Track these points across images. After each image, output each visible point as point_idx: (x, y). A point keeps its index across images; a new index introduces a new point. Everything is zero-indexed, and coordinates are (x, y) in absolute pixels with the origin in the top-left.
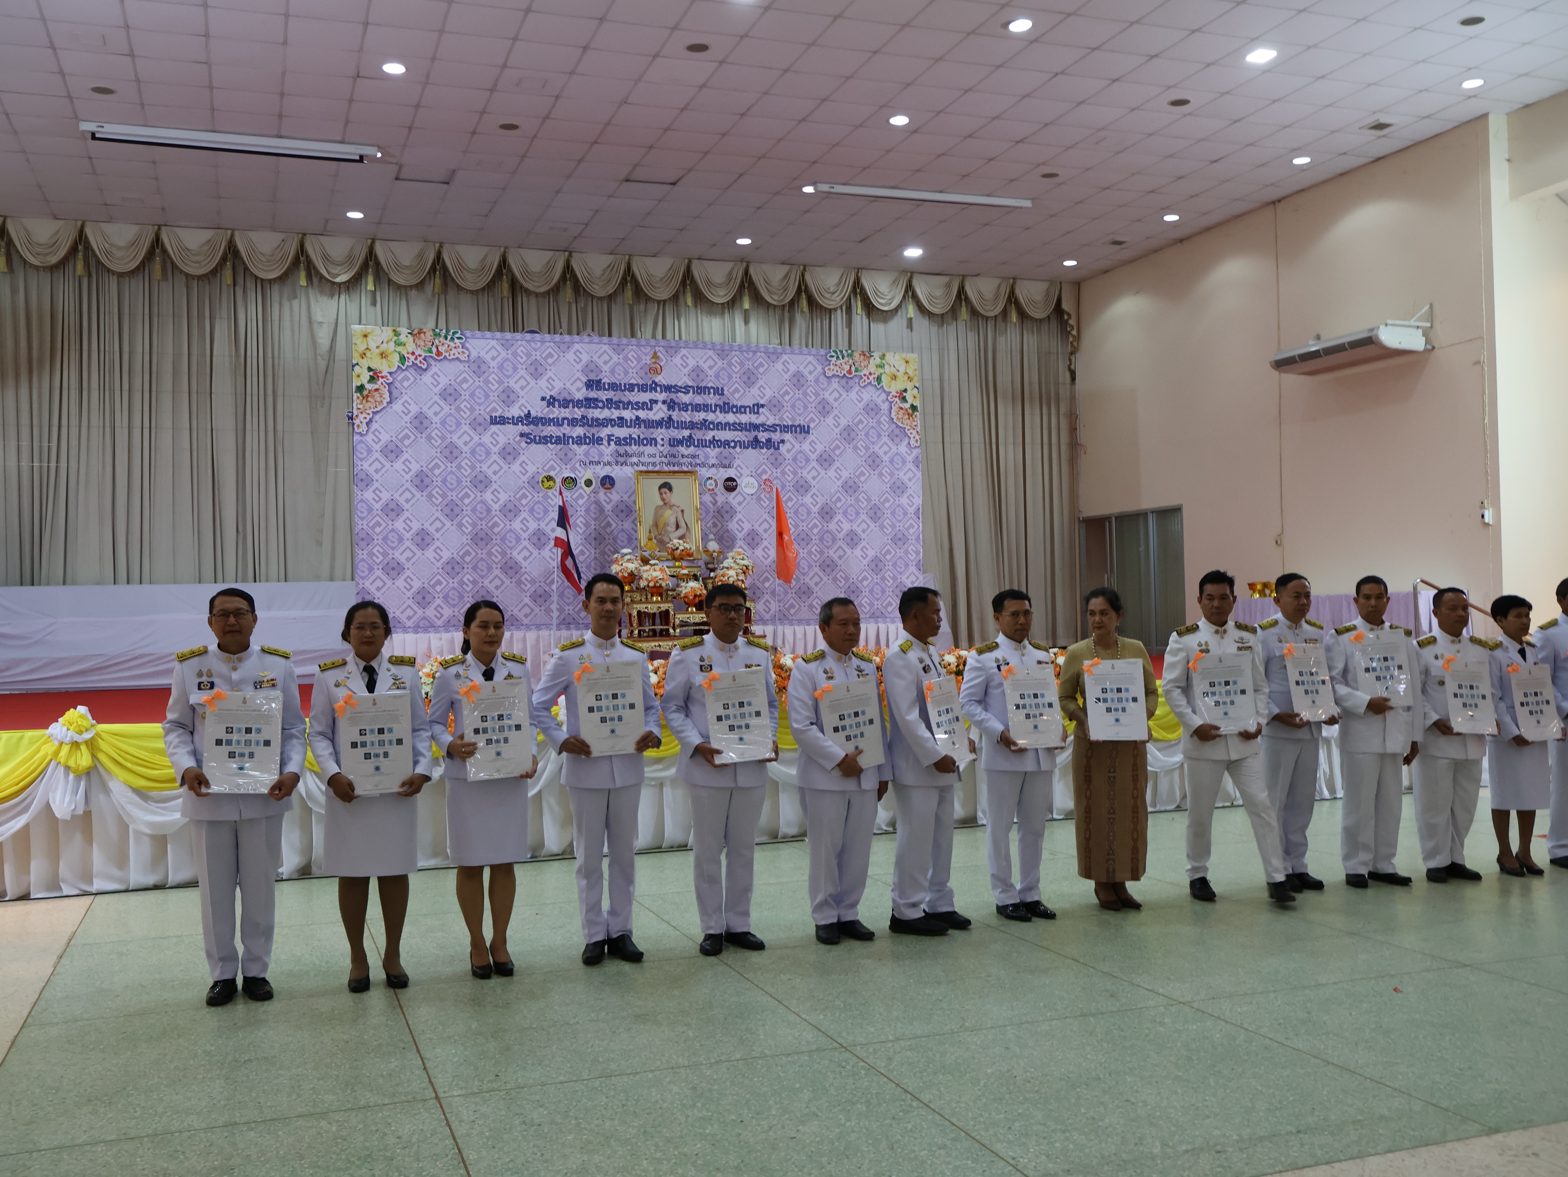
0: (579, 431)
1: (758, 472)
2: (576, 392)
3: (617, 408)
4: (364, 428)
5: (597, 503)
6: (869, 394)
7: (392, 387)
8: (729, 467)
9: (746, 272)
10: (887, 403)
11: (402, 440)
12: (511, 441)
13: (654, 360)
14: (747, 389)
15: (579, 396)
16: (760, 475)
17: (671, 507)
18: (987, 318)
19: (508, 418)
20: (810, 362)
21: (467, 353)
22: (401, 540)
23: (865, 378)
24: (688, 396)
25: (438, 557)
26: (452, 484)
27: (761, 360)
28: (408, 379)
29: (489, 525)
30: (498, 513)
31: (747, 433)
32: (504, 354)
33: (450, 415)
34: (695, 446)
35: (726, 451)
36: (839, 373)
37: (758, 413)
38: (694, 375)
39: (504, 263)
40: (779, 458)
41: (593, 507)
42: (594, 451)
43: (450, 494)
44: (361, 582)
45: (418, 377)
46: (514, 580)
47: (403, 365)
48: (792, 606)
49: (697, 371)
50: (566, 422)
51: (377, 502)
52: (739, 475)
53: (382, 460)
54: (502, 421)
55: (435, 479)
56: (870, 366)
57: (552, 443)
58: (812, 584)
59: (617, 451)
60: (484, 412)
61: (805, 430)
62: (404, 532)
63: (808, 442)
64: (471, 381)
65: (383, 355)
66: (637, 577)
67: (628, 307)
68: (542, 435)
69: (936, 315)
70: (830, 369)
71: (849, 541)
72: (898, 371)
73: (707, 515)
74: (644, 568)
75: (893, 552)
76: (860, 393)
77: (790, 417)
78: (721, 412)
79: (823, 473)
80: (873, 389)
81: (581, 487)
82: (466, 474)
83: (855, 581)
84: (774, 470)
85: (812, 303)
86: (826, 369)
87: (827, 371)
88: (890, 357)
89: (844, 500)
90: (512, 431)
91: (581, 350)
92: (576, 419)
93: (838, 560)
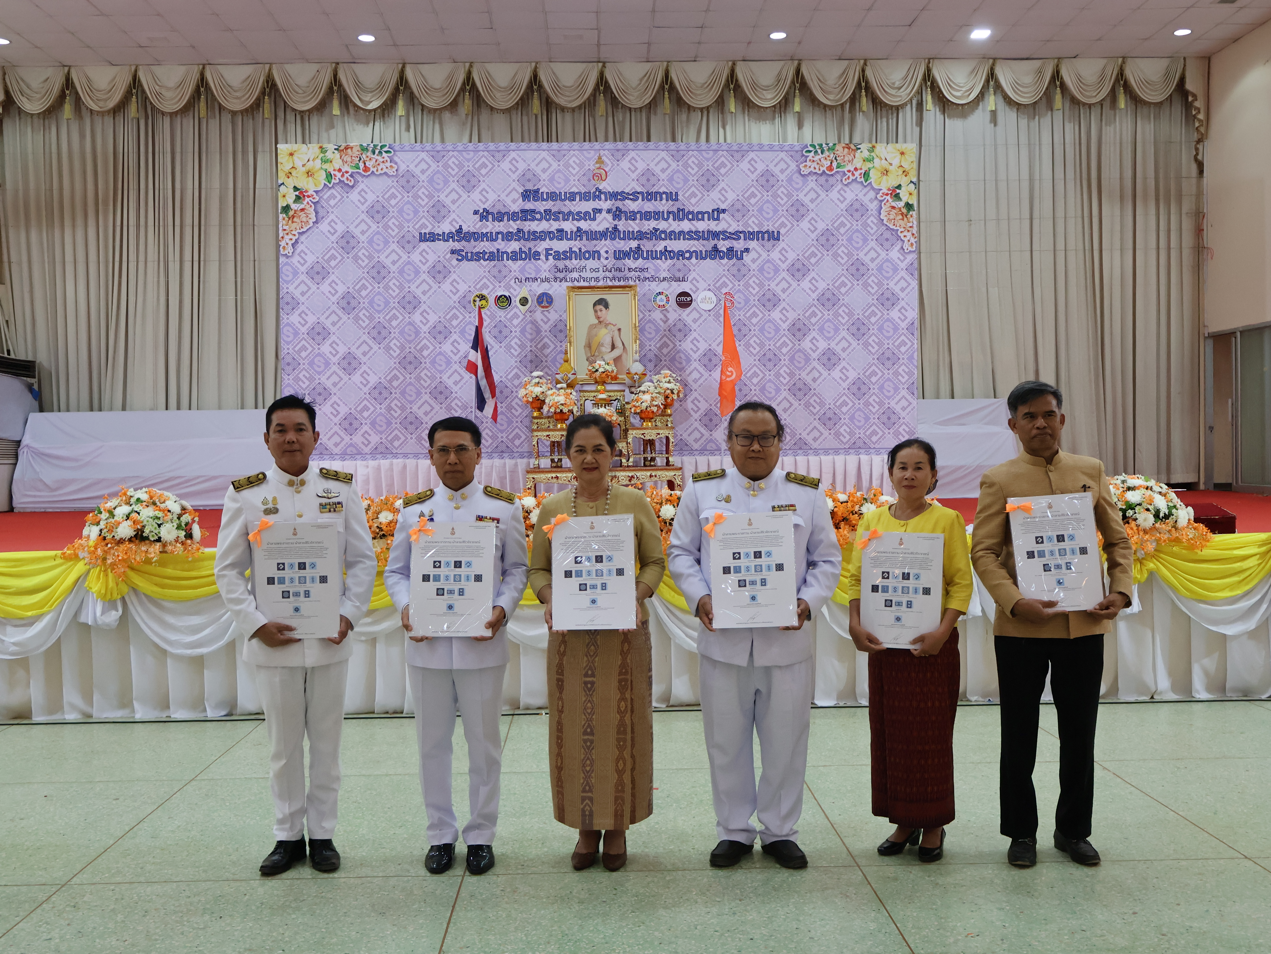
1: (717, 285)
2: (511, 204)
3: (557, 219)
4: (290, 249)
5: (534, 323)
6: (854, 193)
7: (319, 206)
8: (683, 280)
10: (876, 203)
11: (328, 261)
12: (442, 259)
13: (598, 166)
14: (706, 193)
15: (515, 208)
16: (719, 289)
17: (607, 325)
18: (1090, 106)
19: (438, 234)
20: (782, 159)
21: (396, 167)
22: (327, 364)
23: (850, 174)
24: (637, 203)
25: (365, 382)
26: (379, 305)
27: (723, 159)
28: (334, 197)
29: (418, 348)
30: (427, 335)
31: (705, 242)
32: (434, 166)
33: (378, 233)
34: (644, 259)
35: (680, 263)
36: (817, 171)
37: (718, 219)
38: (643, 180)
40: (743, 268)
41: (528, 328)
42: (530, 267)
43: (377, 315)
45: (345, 195)
46: (444, 406)
47: (330, 182)
49: (648, 174)
50: (500, 236)
51: (303, 326)
52: (694, 289)
53: (309, 282)
54: (432, 237)
55: (361, 301)
56: (855, 160)
57: (485, 260)
59: (556, 267)
60: (413, 229)
61: (774, 237)
62: (331, 357)
63: (778, 249)
64: (400, 197)
66: (543, 402)
67: (667, 117)
68: (474, 251)
69: (1024, 105)
70: (806, 166)
71: (825, 361)
72: (891, 164)
73: (656, 334)
74: (550, 392)
75: (880, 374)
76: (842, 192)
77: (757, 222)
78: (674, 220)
79: (794, 284)
80: (859, 186)
81: (516, 306)
82: (394, 294)
83: (832, 406)
84: (737, 283)
85: (876, 102)
86: (801, 166)
87: (803, 169)
88: (881, 149)
89: (820, 315)
90: (443, 248)
91: (517, 158)
92: (511, 233)
93: (811, 382)
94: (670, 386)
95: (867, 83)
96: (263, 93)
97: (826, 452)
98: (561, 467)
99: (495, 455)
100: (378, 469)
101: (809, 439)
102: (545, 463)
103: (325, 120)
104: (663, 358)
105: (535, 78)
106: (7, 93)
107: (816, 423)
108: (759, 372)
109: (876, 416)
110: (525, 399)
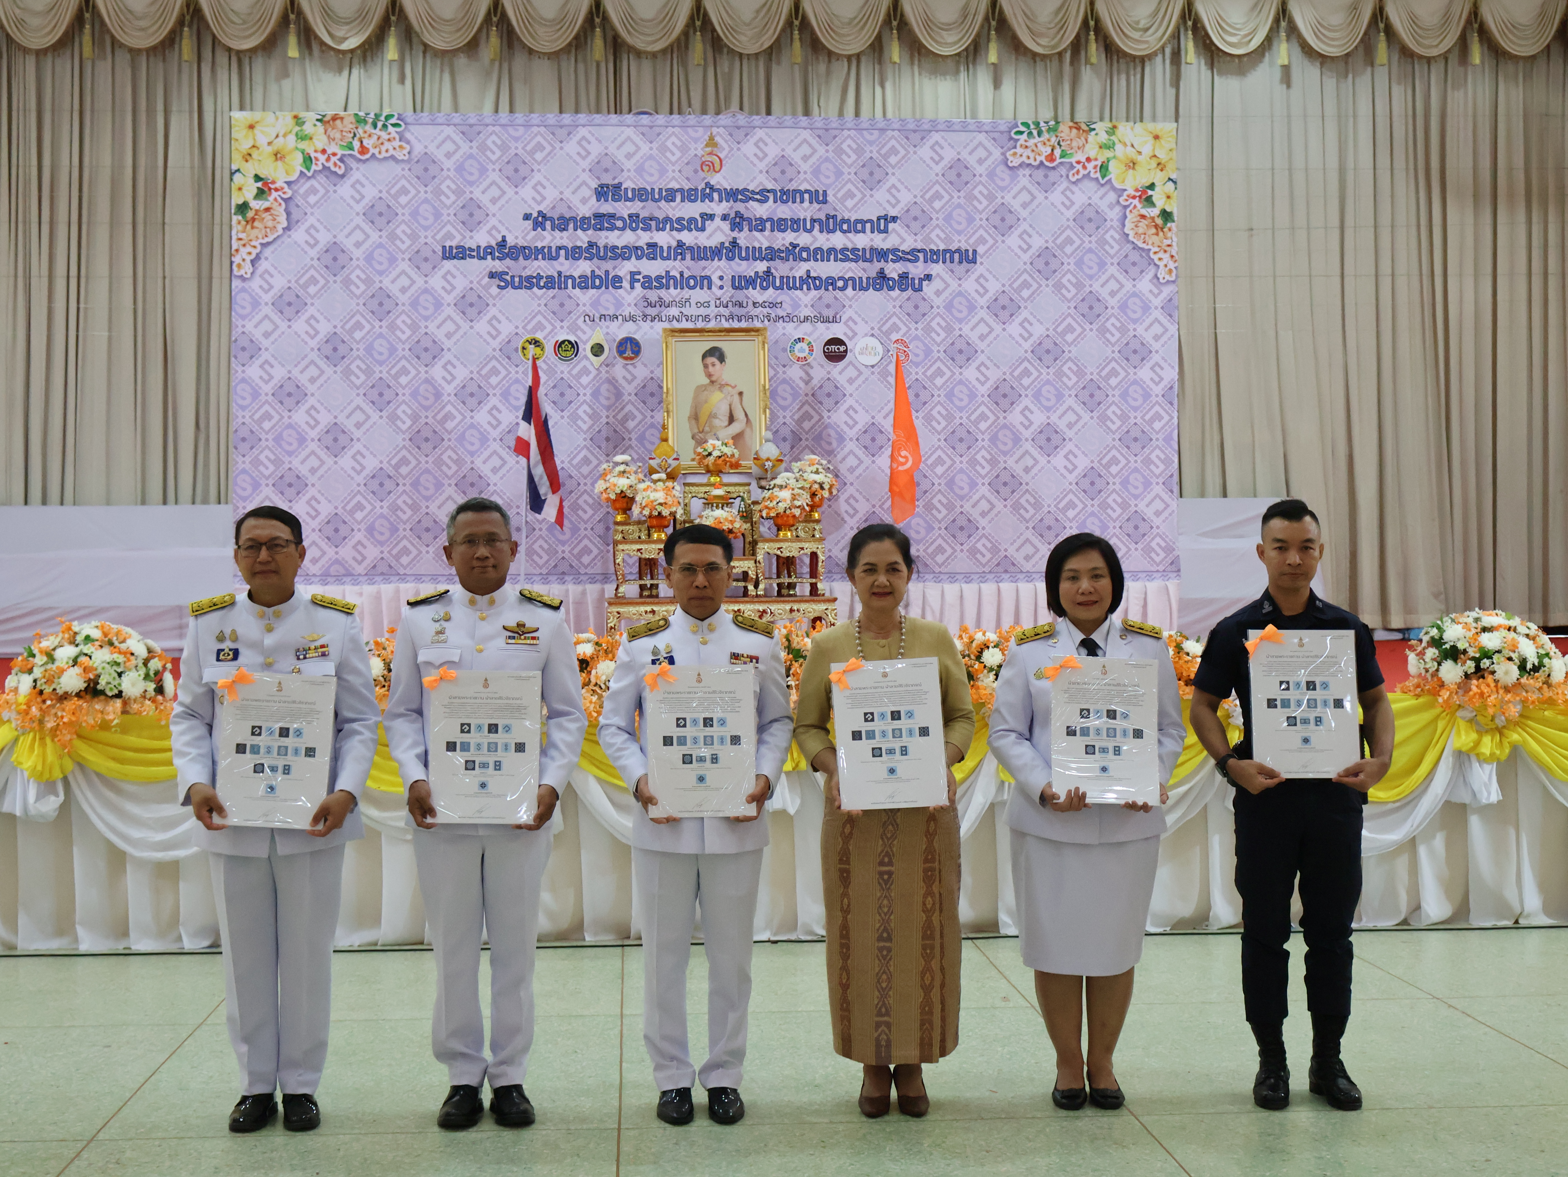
0: (584, 267)
1: (884, 329)
2: (579, 205)
3: (647, 228)
4: (247, 268)
5: (612, 382)
6: (1085, 194)
7: (291, 204)
8: (834, 320)
9: (994, 2)
10: (1118, 209)
11: (305, 287)
12: (475, 285)
13: (709, 150)
14: (868, 193)
15: (585, 210)
16: (887, 334)
17: (722, 387)
18: (1429, 60)
19: (470, 249)
20: (980, 144)
21: (408, 147)
22: (302, 440)
23: (1079, 167)
24: (766, 205)
25: (358, 468)
26: (381, 354)
27: (893, 142)
28: (315, 191)
29: (439, 417)
30: (453, 398)
31: (867, 265)
32: (465, 147)
33: (381, 246)
34: (776, 288)
35: (829, 295)
36: (1031, 161)
37: (886, 231)
38: (776, 172)
40: (922, 304)
41: (604, 388)
42: (607, 299)
43: (377, 369)
45: (331, 188)
47: (308, 169)
48: (940, 550)
49: (783, 163)
50: (562, 252)
51: (267, 382)
52: (850, 334)
53: (275, 318)
54: (460, 253)
55: (355, 346)
56: (1087, 146)
57: (541, 288)
58: (975, 514)
60: (434, 240)
61: (968, 258)
62: (307, 429)
63: (974, 277)
64: (413, 192)
65: (278, 156)
66: (632, 500)
67: (796, 67)
68: (524, 275)
69: (1332, 58)
70: (1015, 154)
71: (1043, 442)
72: (1140, 153)
73: (794, 400)
74: (642, 486)
75: (1123, 462)
76: (1068, 193)
77: (943, 236)
78: (821, 231)
79: (998, 328)
80: (1092, 185)
81: (586, 357)
82: (404, 337)
83: (1053, 509)
84: (913, 326)
85: (1110, 49)
86: (1008, 154)
87: (1010, 158)
88: (1125, 130)
89: (1035, 374)
90: (477, 268)
91: (589, 136)
92: (579, 248)
93: (1022, 474)
94: (819, 478)
95: (1097, 21)
96: (180, 22)
98: (657, 596)
99: (553, 578)
100: (378, 598)
101: (1019, 557)
102: (631, 589)
103: (274, 66)
104: (804, 436)
105: (597, 8)
107: (1029, 534)
108: (945, 458)
109: (1118, 524)
110: (605, 495)
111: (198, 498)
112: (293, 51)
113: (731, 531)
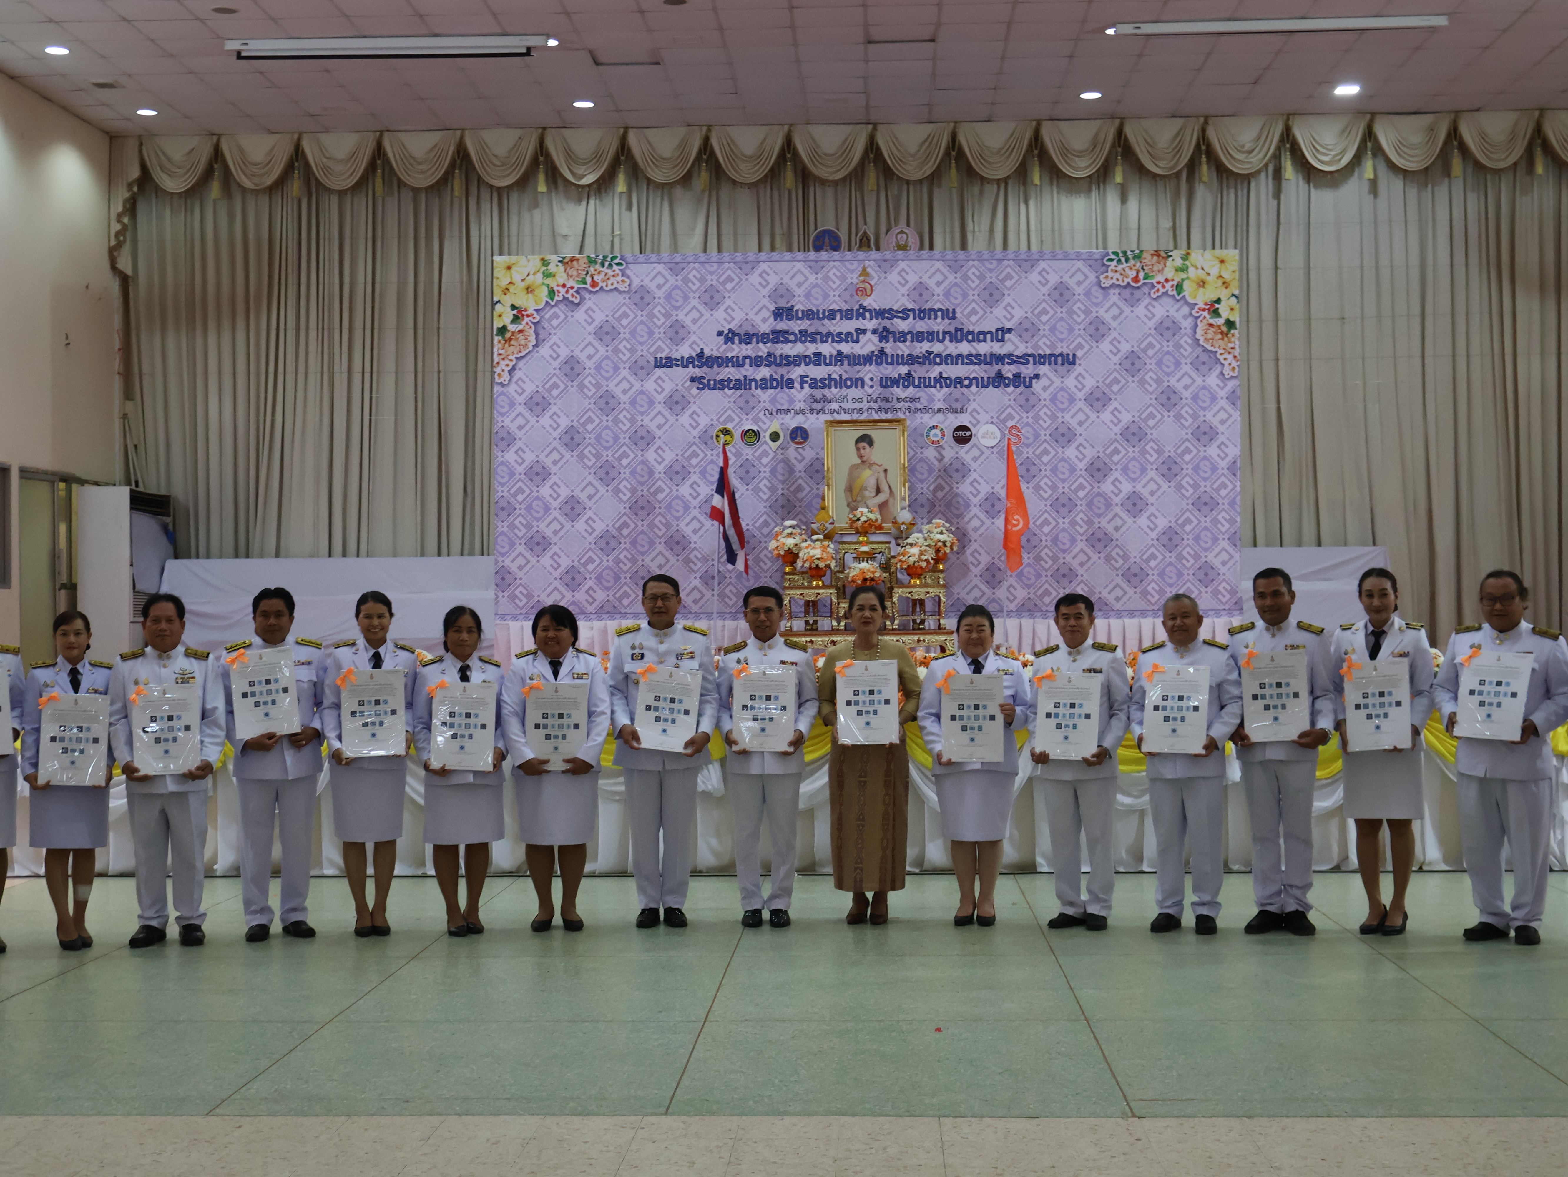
0: (764, 372)
1: (1002, 417)
2: (761, 324)
3: (813, 341)
4: (506, 377)
5: (786, 462)
6: (1164, 309)
7: (539, 327)
8: (962, 412)
9: (1120, 132)
10: (1190, 320)
11: (549, 391)
12: (680, 388)
13: (862, 278)
14: (988, 310)
15: (765, 328)
16: (1004, 421)
17: (871, 465)
18: (1498, 172)
19: (676, 360)
20: (1079, 269)
21: (628, 281)
22: (547, 509)
23: (1159, 286)
24: (907, 321)
25: (590, 530)
26: (607, 441)
27: (1009, 270)
28: (557, 316)
29: (652, 490)
30: (662, 476)
31: (987, 367)
32: (672, 280)
33: (607, 358)
34: (915, 387)
35: (958, 392)
36: (1120, 283)
37: (1002, 340)
38: (915, 295)
39: (788, 145)
40: (1032, 398)
41: (780, 468)
42: (782, 397)
43: (604, 453)
44: (500, 559)
45: (570, 314)
46: (681, 558)
47: (552, 299)
48: (1047, 593)
49: (921, 289)
51: (520, 465)
52: (974, 422)
53: (527, 415)
55: (587, 436)
56: (1166, 270)
57: (730, 389)
58: (1075, 564)
59: (812, 396)
60: (647, 353)
61: (1069, 360)
62: (551, 500)
63: (1074, 375)
64: (632, 316)
66: (797, 556)
68: (718, 378)
69: (1412, 171)
71: (1130, 507)
72: (1208, 274)
73: (930, 474)
74: (804, 545)
75: (1195, 522)
76: (1150, 307)
77: (1048, 343)
78: (951, 341)
79: (1093, 416)
80: (1170, 301)
81: (765, 442)
82: (625, 429)
83: (1138, 560)
84: (1024, 415)
85: (1220, 170)
86: (1102, 277)
87: (1103, 281)
88: (1196, 256)
89: (1123, 452)
90: (681, 374)
91: (768, 270)
92: (761, 357)
93: (1113, 532)
94: (941, 537)
96: (452, 165)
97: (1131, 614)
98: (817, 630)
101: (1111, 598)
102: (798, 624)
103: (527, 199)
104: (937, 504)
105: (788, 146)
106: (144, 168)
107: (1119, 580)
108: (1051, 520)
109: (1191, 572)
110: (776, 552)
111: (466, 552)
112: (542, 188)
113: (872, 579)
